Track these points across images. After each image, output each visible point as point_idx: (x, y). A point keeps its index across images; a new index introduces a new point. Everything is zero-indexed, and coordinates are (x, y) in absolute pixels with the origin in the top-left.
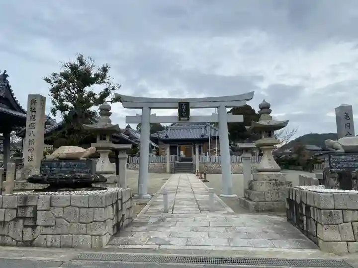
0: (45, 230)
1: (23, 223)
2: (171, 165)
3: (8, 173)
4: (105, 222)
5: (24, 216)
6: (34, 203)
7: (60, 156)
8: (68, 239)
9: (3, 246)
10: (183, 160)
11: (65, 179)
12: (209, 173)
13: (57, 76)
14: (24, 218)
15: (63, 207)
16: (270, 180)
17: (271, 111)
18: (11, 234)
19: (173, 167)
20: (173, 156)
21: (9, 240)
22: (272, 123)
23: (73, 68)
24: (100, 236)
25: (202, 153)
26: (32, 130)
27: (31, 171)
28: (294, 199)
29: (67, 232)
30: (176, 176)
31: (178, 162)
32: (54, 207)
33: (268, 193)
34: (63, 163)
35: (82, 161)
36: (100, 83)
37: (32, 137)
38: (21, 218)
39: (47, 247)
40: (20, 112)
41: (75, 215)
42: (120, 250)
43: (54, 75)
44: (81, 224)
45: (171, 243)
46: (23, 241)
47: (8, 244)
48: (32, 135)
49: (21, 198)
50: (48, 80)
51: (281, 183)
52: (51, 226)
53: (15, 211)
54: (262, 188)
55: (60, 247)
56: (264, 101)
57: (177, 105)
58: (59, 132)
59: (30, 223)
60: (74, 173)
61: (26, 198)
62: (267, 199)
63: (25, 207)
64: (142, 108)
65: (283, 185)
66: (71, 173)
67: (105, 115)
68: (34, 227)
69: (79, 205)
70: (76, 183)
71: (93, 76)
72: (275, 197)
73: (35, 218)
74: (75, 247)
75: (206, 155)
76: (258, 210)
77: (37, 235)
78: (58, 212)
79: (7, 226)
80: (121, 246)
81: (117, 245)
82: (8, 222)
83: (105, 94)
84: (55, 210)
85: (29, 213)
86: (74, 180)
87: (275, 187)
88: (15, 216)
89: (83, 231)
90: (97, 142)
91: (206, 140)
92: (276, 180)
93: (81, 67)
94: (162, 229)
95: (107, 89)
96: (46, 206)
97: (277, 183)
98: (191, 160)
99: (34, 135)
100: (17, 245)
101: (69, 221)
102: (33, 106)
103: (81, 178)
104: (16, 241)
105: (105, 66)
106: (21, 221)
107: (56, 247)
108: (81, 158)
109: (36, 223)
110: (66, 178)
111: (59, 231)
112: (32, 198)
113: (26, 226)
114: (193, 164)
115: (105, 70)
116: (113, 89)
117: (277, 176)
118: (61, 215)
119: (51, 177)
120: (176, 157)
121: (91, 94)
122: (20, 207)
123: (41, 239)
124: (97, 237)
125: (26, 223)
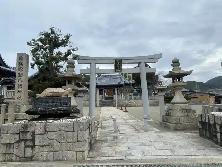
0: (42, 149)
1: (25, 144)
2: (100, 102)
3: (10, 108)
4: (85, 141)
5: (25, 139)
6: (32, 129)
7: (49, 95)
8: (59, 154)
9: (9, 162)
10: (107, 98)
11: (52, 111)
12: (128, 106)
13: (35, 41)
14: (25, 141)
15: (55, 132)
16: (182, 109)
17: (180, 64)
18: (15, 152)
19: (101, 103)
20: (101, 96)
21: (14, 157)
22: (182, 72)
23: (47, 35)
24: (83, 151)
25: (119, 93)
26: (21, 78)
27: (20, 106)
28: (207, 121)
29: (58, 149)
30: (104, 109)
31: (103, 100)
32: (48, 132)
33: (182, 118)
34: (50, 100)
35: (64, 98)
36: (65, 46)
37: (20, 83)
38: (23, 140)
39: (43, 161)
40: (5, 67)
41: (64, 137)
42: (99, 161)
43: (34, 40)
44: (68, 144)
45: (132, 154)
46: (25, 157)
47: (13, 160)
48: (20, 81)
49: (23, 125)
50: (29, 44)
51: (189, 111)
52: (46, 146)
53: (18, 135)
54: (178, 114)
55: (53, 161)
56: (175, 58)
57: (114, 61)
58: (36, 80)
59: (30, 144)
60: (58, 107)
61: (26, 126)
62: (181, 122)
63: (25, 132)
64: (90, 64)
65: (190, 112)
66: (56, 107)
67: (71, 67)
68: (33, 147)
69: (67, 129)
70: (61, 114)
71: (60, 41)
72: (186, 120)
73: (33, 140)
74: (65, 161)
75: (122, 95)
76: (176, 129)
77: (35, 152)
78: (51, 135)
79: (12, 146)
80: (98, 158)
81: (94, 157)
82: (13, 144)
83: (68, 53)
84: (49, 134)
85: (29, 136)
86: (59, 112)
87: (186, 114)
88: (18, 139)
89: (70, 148)
90: (66, 85)
91: (122, 86)
92: (186, 109)
93: (52, 35)
94: (120, 145)
95: (69, 50)
96: (42, 131)
97: (187, 111)
98: (112, 98)
99: (22, 81)
100: (20, 161)
101: (60, 141)
102: (21, 61)
103: (64, 110)
104: (19, 157)
105: (68, 35)
106: (23, 143)
107: (51, 161)
108: (63, 96)
109: (34, 144)
110: (54, 111)
111: (52, 149)
112: (31, 125)
113: (26, 146)
114: (113, 101)
115: (68, 37)
116: (73, 50)
117: (186, 107)
118: (53, 137)
119: (42, 110)
120: (102, 97)
121: (60, 54)
122: (22, 132)
123: (38, 155)
124: (81, 152)
125: (27, 144)
